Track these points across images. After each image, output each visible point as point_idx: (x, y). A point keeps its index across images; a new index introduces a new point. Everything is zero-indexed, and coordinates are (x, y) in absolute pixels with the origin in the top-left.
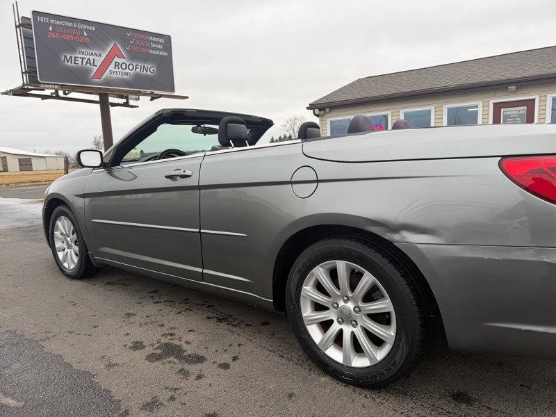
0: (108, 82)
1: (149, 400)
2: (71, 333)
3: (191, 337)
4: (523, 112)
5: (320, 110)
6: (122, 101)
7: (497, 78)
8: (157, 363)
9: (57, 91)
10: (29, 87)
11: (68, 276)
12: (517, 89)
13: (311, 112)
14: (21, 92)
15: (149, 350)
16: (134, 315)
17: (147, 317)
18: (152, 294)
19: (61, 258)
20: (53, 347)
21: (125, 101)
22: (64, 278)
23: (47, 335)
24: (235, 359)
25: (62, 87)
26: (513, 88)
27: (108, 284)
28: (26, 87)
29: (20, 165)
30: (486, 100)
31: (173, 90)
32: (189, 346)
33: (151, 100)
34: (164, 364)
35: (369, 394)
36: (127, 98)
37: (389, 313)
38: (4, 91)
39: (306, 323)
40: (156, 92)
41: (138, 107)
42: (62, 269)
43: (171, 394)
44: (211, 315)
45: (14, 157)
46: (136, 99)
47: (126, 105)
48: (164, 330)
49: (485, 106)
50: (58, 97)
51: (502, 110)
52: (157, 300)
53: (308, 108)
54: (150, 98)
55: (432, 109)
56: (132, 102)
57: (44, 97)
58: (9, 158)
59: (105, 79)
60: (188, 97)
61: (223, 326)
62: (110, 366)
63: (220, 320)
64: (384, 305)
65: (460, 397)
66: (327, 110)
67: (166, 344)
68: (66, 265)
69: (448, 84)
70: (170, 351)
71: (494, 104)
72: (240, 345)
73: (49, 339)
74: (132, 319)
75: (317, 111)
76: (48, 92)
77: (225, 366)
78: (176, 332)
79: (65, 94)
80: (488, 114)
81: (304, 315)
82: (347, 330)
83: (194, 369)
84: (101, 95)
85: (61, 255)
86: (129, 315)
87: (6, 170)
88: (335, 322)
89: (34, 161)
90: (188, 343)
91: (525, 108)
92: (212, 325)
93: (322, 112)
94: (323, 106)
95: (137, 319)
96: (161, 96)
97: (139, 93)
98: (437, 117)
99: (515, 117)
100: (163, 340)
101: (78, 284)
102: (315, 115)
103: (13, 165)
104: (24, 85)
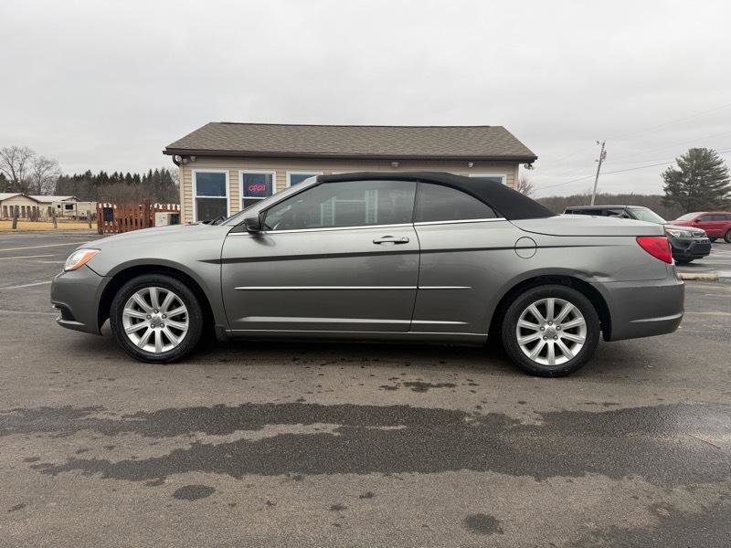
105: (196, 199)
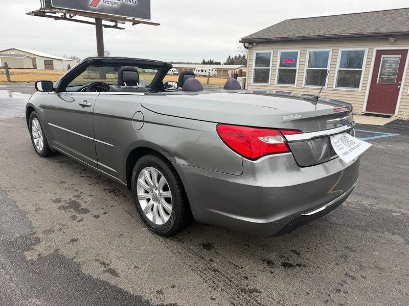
0: (101, 10)
1: (48, 228)
2: (26, 189)
3: (89, 199)
4: (398, 59)
5: (250, 43)
6: (113, 24)
7: (383, 30)
8: (63, 211)
9: (65, 14)
10: (46, 11)
11: (39, 154)
12: (395, 40)
13: (242, 45)
14: (40, 13)
15: (62, 203)
16: (65, 182)
17: (72, 185)
18: (81, 171)
19: (35, 143)
20: (14, 196)
21: (114, 24)
22: (37, 155)
23: (13, 189)
24: (105, 213)
25: (69, 11)
26: (392, 39)
27: (60, 162)
28: (43, 10)
29: (45, 65)
30: (371, 47)
31: (149, 18)
32: (85, 204)
33: (133, 24)
34: (66, 212)
35: (161, 238)
36: (116, 22)
37: (170, 198)
38: (28, 12)
39: (139, 199)
40: (137, 19)
41: (124, 29)
42: (36, 149)
43: (61, 227)
44: (108, 187)
45: (40, 58)
46: (123, 23)
47: (115, 27)
48: (77, 194)
49: (370, 52)
50: (65, 18)
51: (383, 56)
52: (83, 175)
53: (240, 42)
54: (132, 23)
55: (331, 50)
56: (119, 25)
57: (57, 18)
58: (37, 59)
59: (99, 7)
60: (159, 24)
61: (111, 195)
62: (38, 209)
63: (110, 191)
64: (169, 194)
65: (208, 246)
66: (254, 44)
67: (74, 202)
68: (38, 147)
69: (345, 32)
70: (74, 205)
71: (377, 51)
72: (112, 206)
73: (13, 191)
74: (62, 185)
75: (247, 45)
76: (58, 15)
77: (97, 217)
78: (82, 196)
79: (71, 16)
80: (371, 59)
81: (138, 194)
82: (156, 204)
83: (79, 216)
84: (97, 19)
85: (35, 141)
86: (62, 182)
87: (35, 68)
88: (151, 200)
89: (54, 62)
90: (85, 202)
91: (400, 56)
92: (104, 193)
93: (251, 46)
94: (251, 41)
95: (65, 185)
96: (139, 22)
97: (125, 20)
98: (334, 57)
99: (391, 63)
100: (73, 199)
101: (44, 160)
102: (245, 47)
103: (40, 64)
104: (41, 8)
105: (255, 69)
